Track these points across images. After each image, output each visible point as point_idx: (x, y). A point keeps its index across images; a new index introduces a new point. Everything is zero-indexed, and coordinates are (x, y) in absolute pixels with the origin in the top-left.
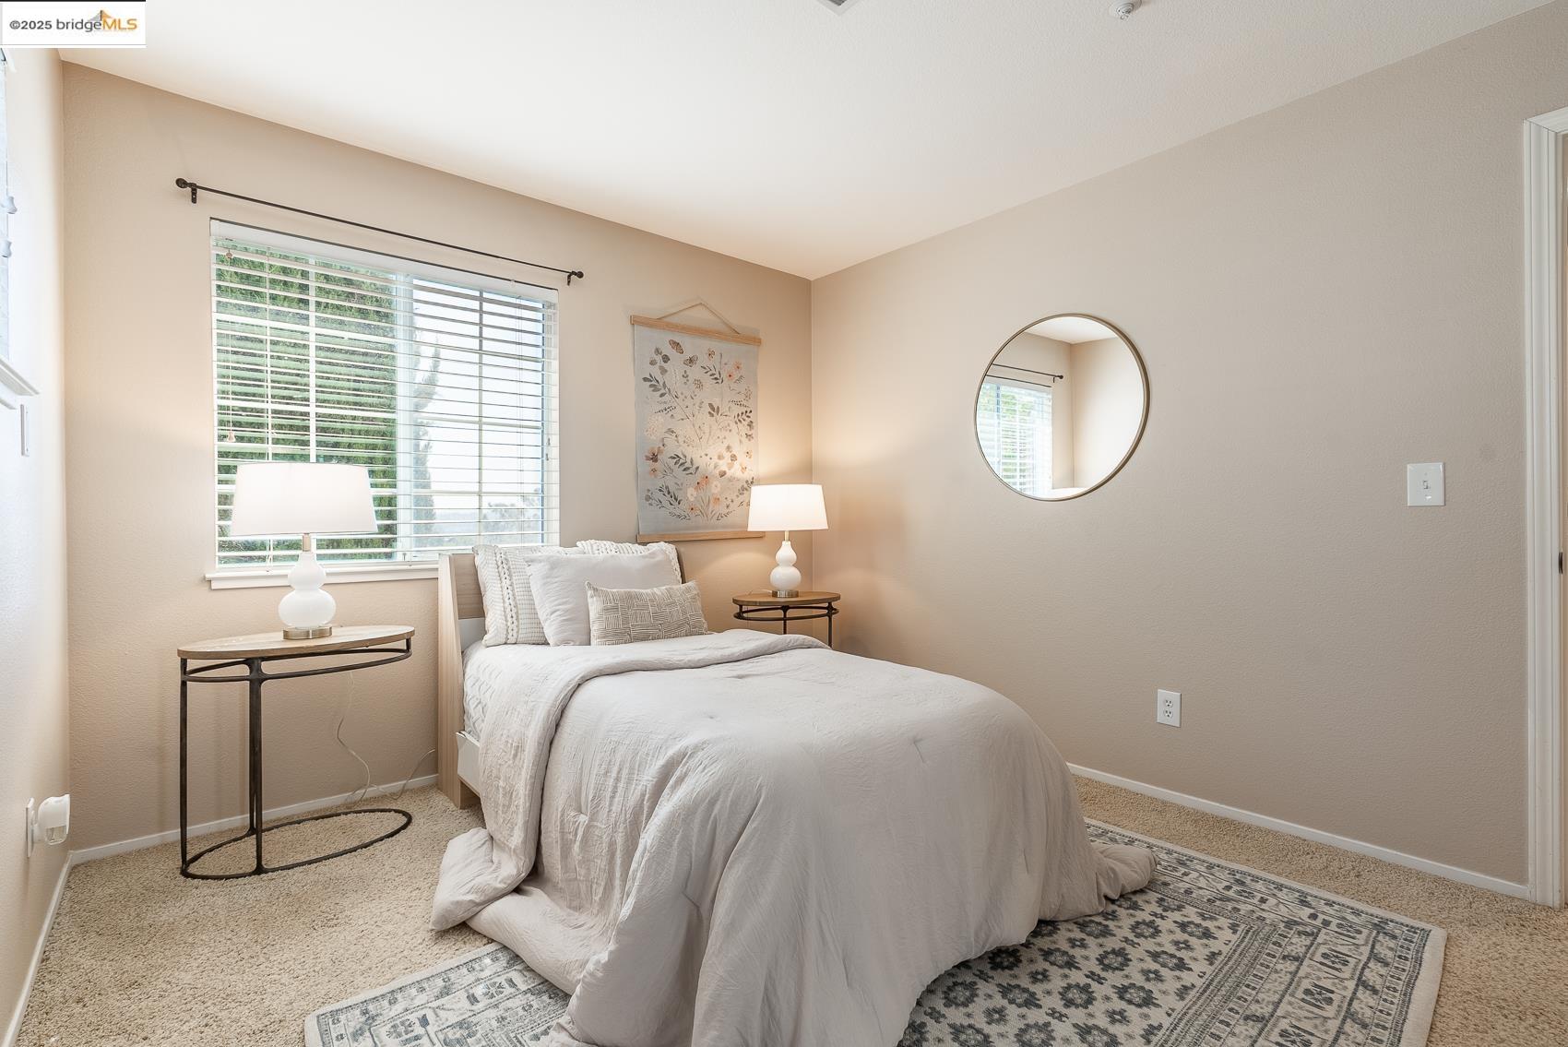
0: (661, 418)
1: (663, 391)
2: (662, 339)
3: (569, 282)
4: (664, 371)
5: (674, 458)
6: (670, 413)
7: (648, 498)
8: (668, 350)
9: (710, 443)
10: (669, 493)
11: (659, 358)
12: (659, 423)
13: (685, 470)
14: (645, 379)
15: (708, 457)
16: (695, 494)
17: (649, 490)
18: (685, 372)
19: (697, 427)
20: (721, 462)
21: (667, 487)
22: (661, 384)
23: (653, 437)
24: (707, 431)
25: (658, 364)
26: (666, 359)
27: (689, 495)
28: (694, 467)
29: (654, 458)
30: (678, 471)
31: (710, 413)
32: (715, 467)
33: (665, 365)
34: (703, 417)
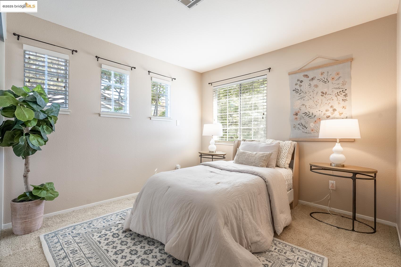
0: (299, 101)
1: (300, 92)
2: (300, 76)
3: (269, 71)
4: (300, 86)
5: (304, 113)
6: (303, 99)
7: (294, 127)
8: (302, 78)
9: (321, 106)
10: (302, 125)
11: (299, 83)
12: (298, 103)
13: (309, 117)
14: (294, 90)
15: (320, 111)
16: (314, 125)
17: (294, 125)
18: (310, 83)
19: (315, 101)
20: (327, 113)
21: (301, 123)
22: (300, 90)
23: (296, 108)
24: (320, 102)
25: (299, 84)
26: (301, 82)
27: (311, 125)
28: (314, 115)
29: (296, 114)
30: (306, 118)
31: (321, 95)
32: (324, 115)
33: (301, 84)
34: (319, 97)
